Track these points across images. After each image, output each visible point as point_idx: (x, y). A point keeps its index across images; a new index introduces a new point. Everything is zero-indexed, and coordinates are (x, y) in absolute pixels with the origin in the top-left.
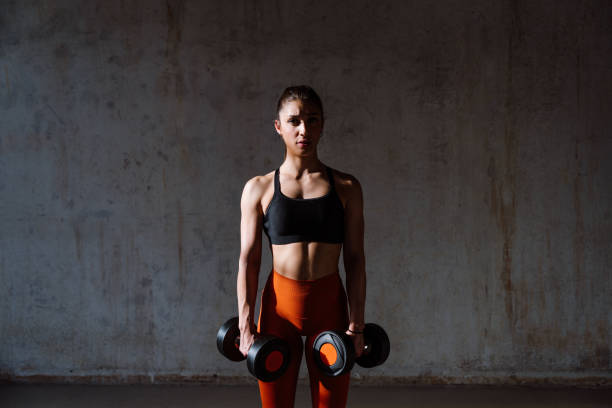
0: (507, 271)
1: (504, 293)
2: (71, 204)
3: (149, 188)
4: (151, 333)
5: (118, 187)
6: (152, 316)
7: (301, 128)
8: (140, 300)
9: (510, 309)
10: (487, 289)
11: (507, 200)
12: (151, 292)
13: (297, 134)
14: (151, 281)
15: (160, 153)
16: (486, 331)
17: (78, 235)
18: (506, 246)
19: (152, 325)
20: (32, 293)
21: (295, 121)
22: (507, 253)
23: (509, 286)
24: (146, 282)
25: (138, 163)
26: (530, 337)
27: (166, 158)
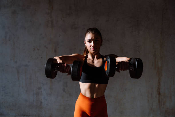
0: (159, 89)
1: (158, 96)
2: (16, 62)
3: (41, 57)
4: (41, 105)
5: (31, 57)
6: (41, 99)
7: (92, 44)
8: (37, 94)
9: (159, 101)
10: (152, 94)
11: (160, 65)
12: (41, 92)
13: (91, 46)
14: (41, 88)
15: (45, 46)
16: (151, 108)
17: (18, 72)
18: (159, 80)
19: (41, 103)
20: (3, 91)
21: (90, 41)
22: (159, 83)
23: (159, 94)
24: (40, 88)
25: (38, 50)
26: (166, 111)
27: (47, 48)
